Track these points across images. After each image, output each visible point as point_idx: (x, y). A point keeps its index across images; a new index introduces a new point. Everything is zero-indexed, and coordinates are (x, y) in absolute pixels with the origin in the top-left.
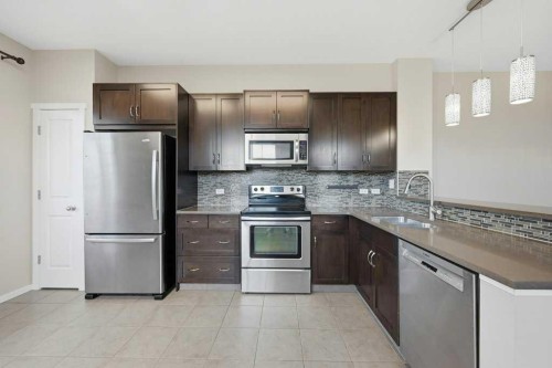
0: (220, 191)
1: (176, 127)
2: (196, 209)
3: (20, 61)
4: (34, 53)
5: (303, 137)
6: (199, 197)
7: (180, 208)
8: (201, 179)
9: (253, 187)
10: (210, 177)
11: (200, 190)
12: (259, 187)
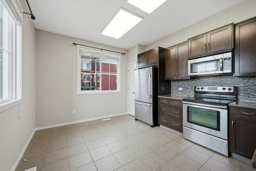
0: (181, 89)
1: (158, 64)
2: (170, 96)
3: (124, 54)
4: (127, 50)
5: (229, 55)
6: (172, 91)
7: (160, 95)
8: (172, 83)
9: (197, 87)
10: (176, 82)
11: (172, 88)
12: (200, 87)
